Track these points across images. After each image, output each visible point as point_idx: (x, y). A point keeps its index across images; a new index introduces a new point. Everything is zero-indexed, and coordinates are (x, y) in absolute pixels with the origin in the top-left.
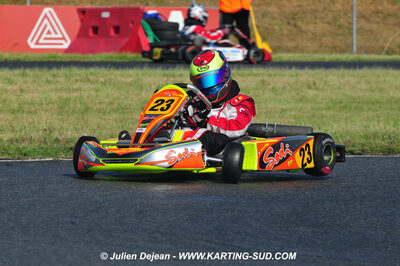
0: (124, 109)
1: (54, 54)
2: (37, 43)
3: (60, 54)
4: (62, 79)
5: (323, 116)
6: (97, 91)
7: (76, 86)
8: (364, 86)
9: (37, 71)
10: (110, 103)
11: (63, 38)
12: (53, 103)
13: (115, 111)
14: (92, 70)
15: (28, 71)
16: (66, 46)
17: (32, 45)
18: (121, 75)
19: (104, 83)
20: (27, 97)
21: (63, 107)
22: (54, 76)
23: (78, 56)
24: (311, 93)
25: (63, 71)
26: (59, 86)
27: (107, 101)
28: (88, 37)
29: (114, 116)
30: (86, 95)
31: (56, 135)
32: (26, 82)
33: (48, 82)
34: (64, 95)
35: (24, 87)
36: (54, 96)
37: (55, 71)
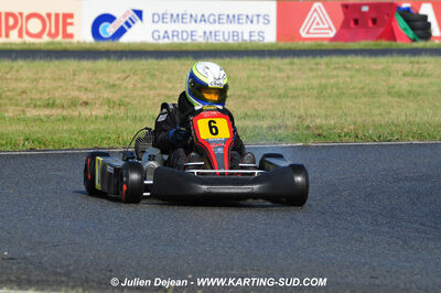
0: (373, 94)
1: (320, 42)
2: (308, 33)
3: (326, 43)
4: (323, 67)
6: (351, 77)
7: (334, 73)
9: (303, 60)
10: (362, 88)
11: (330, 28)
12: (313, 89)
13: (365, 95)
14: (350, 58)
15: (296, 60)
16: (332, 34)
17: (304, 35)
18: (374, 63)
19: (358, 70)
20: (292, 84)
21: (321, 92)
22: (317, 64)
23: (340, 45)
25: (325, 59)
26: (319, 73)
27: (360, 86)
28: (349, 28)
29: (364, 100)
30: (341, 81)
31: (308, 122)
32: (293, 70)
33: (311, 70)
34: (323, 81)
35: (291, 74)
36: (315, 83)
37: (318, 60)
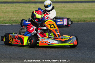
5: (66, 13)
8: (74, 7)
24: (64, 8)
